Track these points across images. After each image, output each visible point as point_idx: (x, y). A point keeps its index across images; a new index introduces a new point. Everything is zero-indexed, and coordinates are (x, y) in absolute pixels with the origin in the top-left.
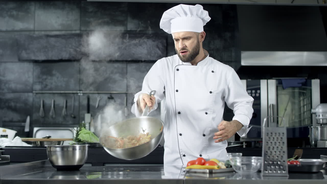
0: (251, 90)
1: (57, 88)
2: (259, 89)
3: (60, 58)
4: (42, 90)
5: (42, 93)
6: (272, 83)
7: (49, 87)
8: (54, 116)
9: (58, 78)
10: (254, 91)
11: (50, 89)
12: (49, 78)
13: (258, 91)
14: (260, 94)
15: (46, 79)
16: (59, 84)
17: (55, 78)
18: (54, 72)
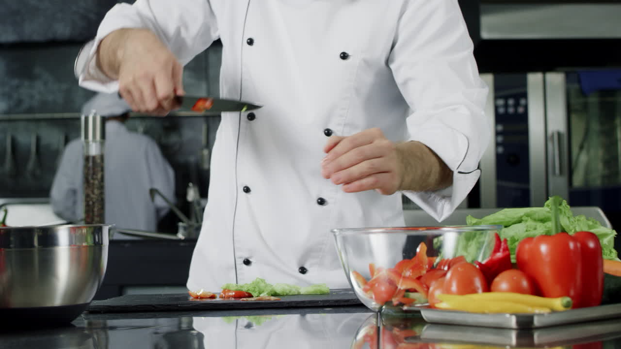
0: (506, 98)
1: (44, 106)
2: (525, 95)
3: (50, 36)
4: (8, 112)
5: (10, 121)
6: (556, 79)
7: (25, 105)
8: (38, 172)
9: (46, 84)
10: (511, 102)
11: (30, 110)
12: (26, 83)
13: (523, 102)
14: (526, 107)
15: (18, 87)
16: (50, 98)
17: (39, 85)
18: (37, 70)
